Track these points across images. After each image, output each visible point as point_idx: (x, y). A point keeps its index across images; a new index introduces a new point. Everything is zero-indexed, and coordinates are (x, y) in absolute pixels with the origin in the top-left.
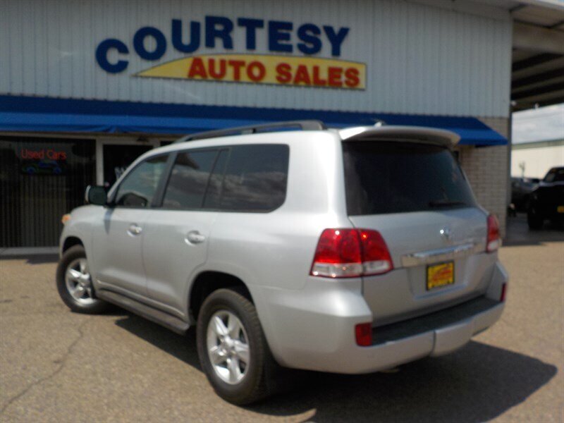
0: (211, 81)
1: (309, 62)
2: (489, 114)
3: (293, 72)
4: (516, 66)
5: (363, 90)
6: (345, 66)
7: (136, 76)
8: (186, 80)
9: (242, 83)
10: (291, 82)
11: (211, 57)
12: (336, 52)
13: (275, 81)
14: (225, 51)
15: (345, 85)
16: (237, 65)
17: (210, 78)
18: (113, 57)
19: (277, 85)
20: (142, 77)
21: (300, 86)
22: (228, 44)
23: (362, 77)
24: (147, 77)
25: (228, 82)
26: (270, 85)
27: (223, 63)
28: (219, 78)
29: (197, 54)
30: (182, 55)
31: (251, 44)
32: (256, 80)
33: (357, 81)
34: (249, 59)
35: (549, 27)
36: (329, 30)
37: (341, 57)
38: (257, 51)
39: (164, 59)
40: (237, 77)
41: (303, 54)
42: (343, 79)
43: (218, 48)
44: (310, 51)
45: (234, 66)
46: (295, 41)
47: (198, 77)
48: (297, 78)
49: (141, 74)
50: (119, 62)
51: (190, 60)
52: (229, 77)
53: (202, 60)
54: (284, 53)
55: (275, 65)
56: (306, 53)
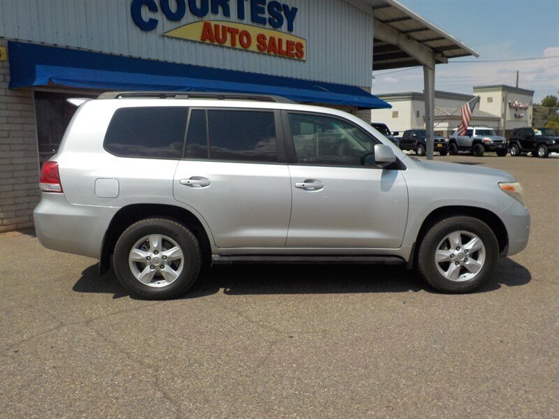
0: (217, 46)
1: (276, 34)
2: (364, 86)
3: (267, 42)
4: (376, 49)
5: (304, 61)
6: (295, 40)
7: (163, 36)
8: (199, 42)
9: (236, 49)
10: (266, 52)
11: (217, 23)
12: (290, 28)
13: (257, 50)
14: (224, 18)
15: (296, 57)
16: (233, 32)
17: (216, 43)
18: (146, 14)
19: (257, 53)
20: (168, 36)
21: (270, 55)
22: (227, 13)
23: (304, 50)
24: (172, 38)
25: (227, 47)
26: (253, 52)
27: (223, 27)
28: (221, 43)
29: (206, 18)
30: (196, 19)
31: (241, 15)
32: (245, 47)
33: (302, 53)
34: (241, 28)
35: (383, 22)
36: (285, 7)
37: (293, 33)
38: (245, 21)
39: (184, 21)
40: (233, 43)
41: (271, 27)
42: (295, 51)
43: (220, 15)
44: (276, 25)
45: (231, 33)
46: (267, 15)
47: (208, 41)
48: (269, 48)
49: (167, 34)
50: (150, 19)
51: (202, 24)
52: (228, 43)
53: (209, 25)
54: (261, 25)
55: (256, 35)
56: (273, 27)
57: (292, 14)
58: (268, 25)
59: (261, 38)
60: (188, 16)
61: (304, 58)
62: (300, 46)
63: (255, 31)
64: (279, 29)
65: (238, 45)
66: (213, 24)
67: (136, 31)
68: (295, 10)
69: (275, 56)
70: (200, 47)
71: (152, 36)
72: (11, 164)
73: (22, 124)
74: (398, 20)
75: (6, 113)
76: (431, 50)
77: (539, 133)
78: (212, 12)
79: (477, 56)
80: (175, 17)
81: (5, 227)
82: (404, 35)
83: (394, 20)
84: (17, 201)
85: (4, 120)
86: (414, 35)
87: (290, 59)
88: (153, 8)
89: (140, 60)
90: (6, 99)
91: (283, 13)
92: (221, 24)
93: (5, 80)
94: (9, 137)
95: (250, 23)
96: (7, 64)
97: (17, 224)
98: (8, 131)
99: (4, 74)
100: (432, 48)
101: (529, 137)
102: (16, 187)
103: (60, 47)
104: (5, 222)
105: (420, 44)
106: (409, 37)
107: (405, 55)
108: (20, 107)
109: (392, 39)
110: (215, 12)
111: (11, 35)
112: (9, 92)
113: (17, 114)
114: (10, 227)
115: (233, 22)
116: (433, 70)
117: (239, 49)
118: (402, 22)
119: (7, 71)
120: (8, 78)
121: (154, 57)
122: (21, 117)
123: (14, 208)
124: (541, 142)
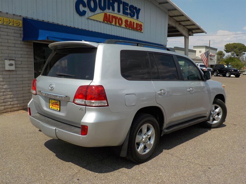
0: (109, 24)
1: (132, 20)
2: (164, 44)
3: (129, 23)
5: (142, 33)
6: (140, 23)
7: (88, 19)
8: (102, 22)
9: (116, 26)
10: (128, 28)
12: (137, 18)
13: (124, 27)
14: (112, 12)
15: (139, 31)
16: (116, 18)
17: (109, 23)
18: (82, 8)
19: (125, 28)
20: (90, 19)
22: (113, 10)
24: (91, 19)
25: (113, 25)
26: (123, 28)
27: (112, 16)
28: (111, 23)
29: (105, 11)
30: (101, 11)
31: (119, 11)
32: (120, 25)
33: (142, 29)
34: (119, 16)
35: (171, 17)
36: (136, 8)
37: (138, 20)
38: (120, 14)
39: (96, 12)
40: (116, 23)
41: (130, 17)
42: (139, 28)
43: (111, 10)
44: (132, 16)
45: (115, 18)
46: (129, 11)
47: (106, 22)
48: (130, 26)
49: (90, 18)
50: (83, 10)
51: (104, 14)
52: (114, 23)
53: (107, 14)
54: (126, 16)
55: (125, 20)
56: (131, 17)
57: (138, 11)
58: (129, 16)
59: (126, 21)
60: (98, 10)
61: (142, 31)
62: (141, 26)
63: (124, 18)
64: (133, 18)
65: (117, 24)
66: (108, 14)
67: (77, 15)
68: (139, 9)
69: (131, 30)
70: (102, 24)
71: (84, 18)
72: (22, 77)
73: (28, 58)
74: (178, 16)
75: (21, 52)
76: (188, 30)
77: (226, 67)
78: (108, 8)
79: (206, 33)
80: (93, 10)
81: (18, 108)
82: (178, 23)
83: (175, 16)
84: (24, 95)
85: (20, 56)
86: (182, 23)
87: (137, 31)
88: (84, 6)
89: (78, 29)
90: (21, 46)
91: (135, 10)
92: (111, 14)
93: (21, 37)
94: (21, 64)
95: (122, 14)
96: (22, 29)
97: (24, 106)
98: (21, 61)
99: (20, 34)
100: (188, 29)
101: (222, 68)
102: (24, 88)
103: (45, 22)
104: (18, 105)
105: (184, 27)
106: (180, 24)
107: (178, 31)
108: (27, 50)
109: (174, 25)
110: (109, 9)
111: (24, 15)
112: (22, 42)
113: (26, 53)
114: (21, 108)
115: (115, 14)
116: (188, 38)
117: (118, 26)
118: (179, 17)
119: (22, 32)
120: (22, 36)
121: (84, 28)
122: (27, 54)
123: (22, 98)
124: (228, 70)
